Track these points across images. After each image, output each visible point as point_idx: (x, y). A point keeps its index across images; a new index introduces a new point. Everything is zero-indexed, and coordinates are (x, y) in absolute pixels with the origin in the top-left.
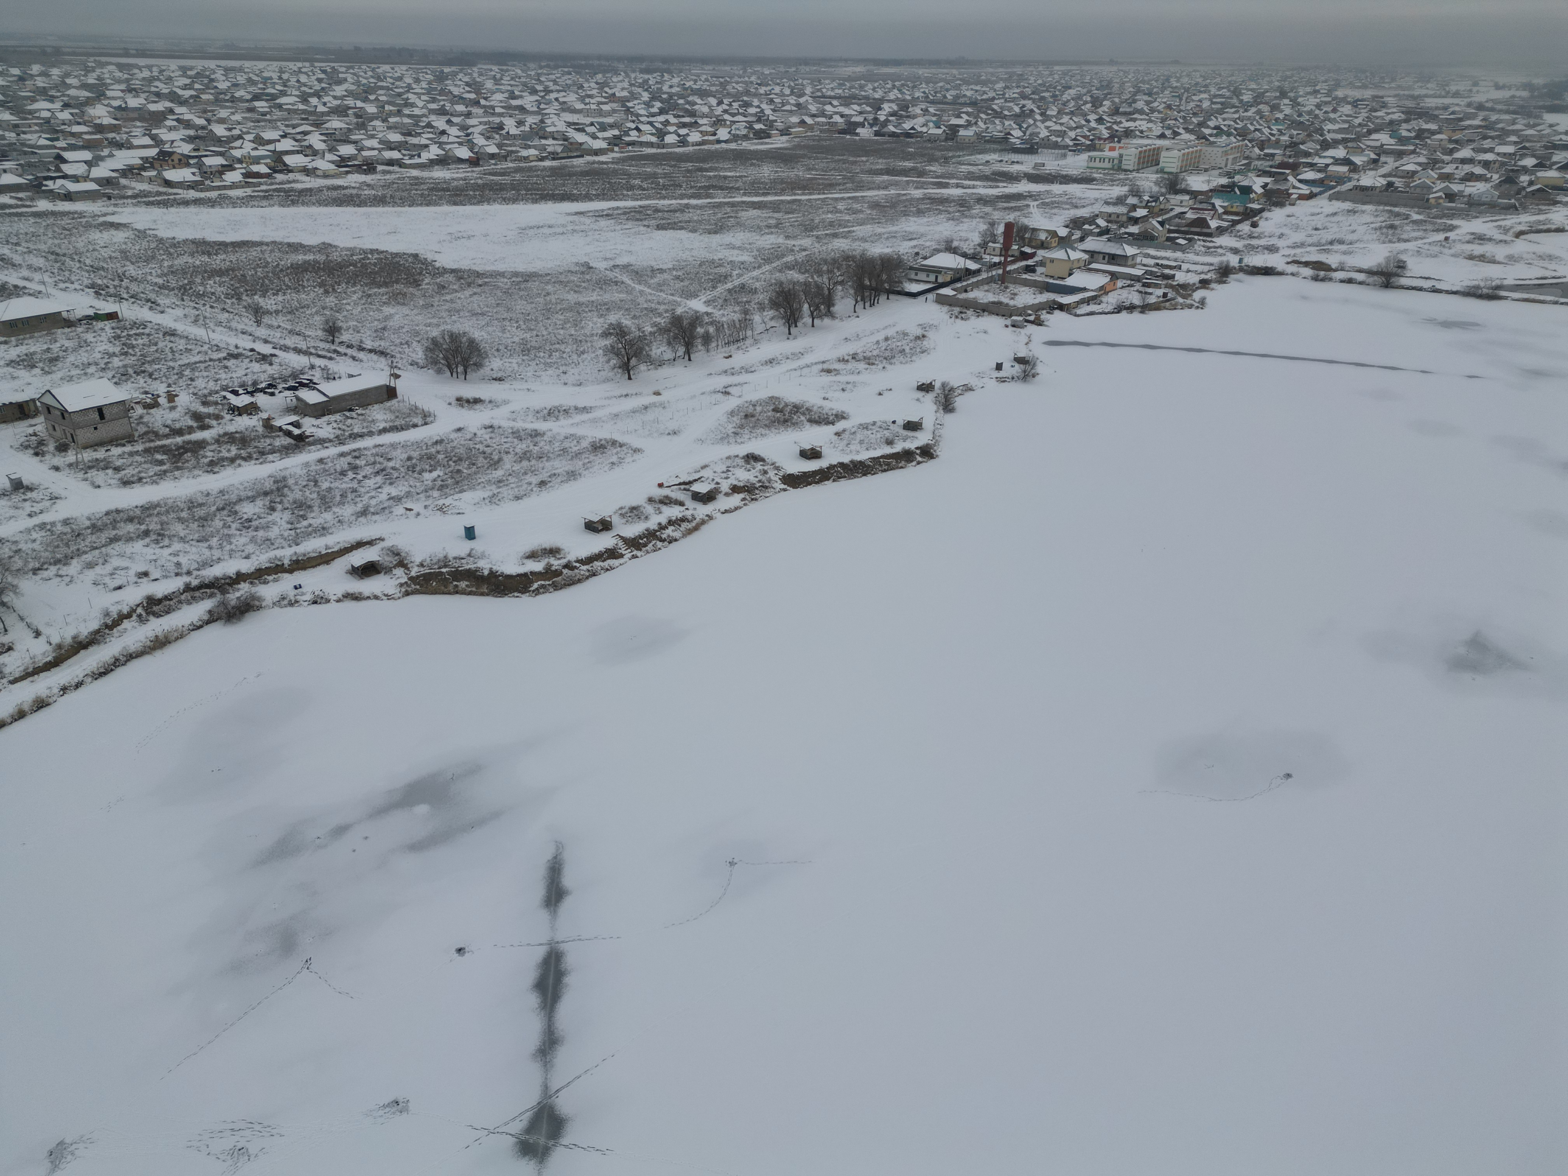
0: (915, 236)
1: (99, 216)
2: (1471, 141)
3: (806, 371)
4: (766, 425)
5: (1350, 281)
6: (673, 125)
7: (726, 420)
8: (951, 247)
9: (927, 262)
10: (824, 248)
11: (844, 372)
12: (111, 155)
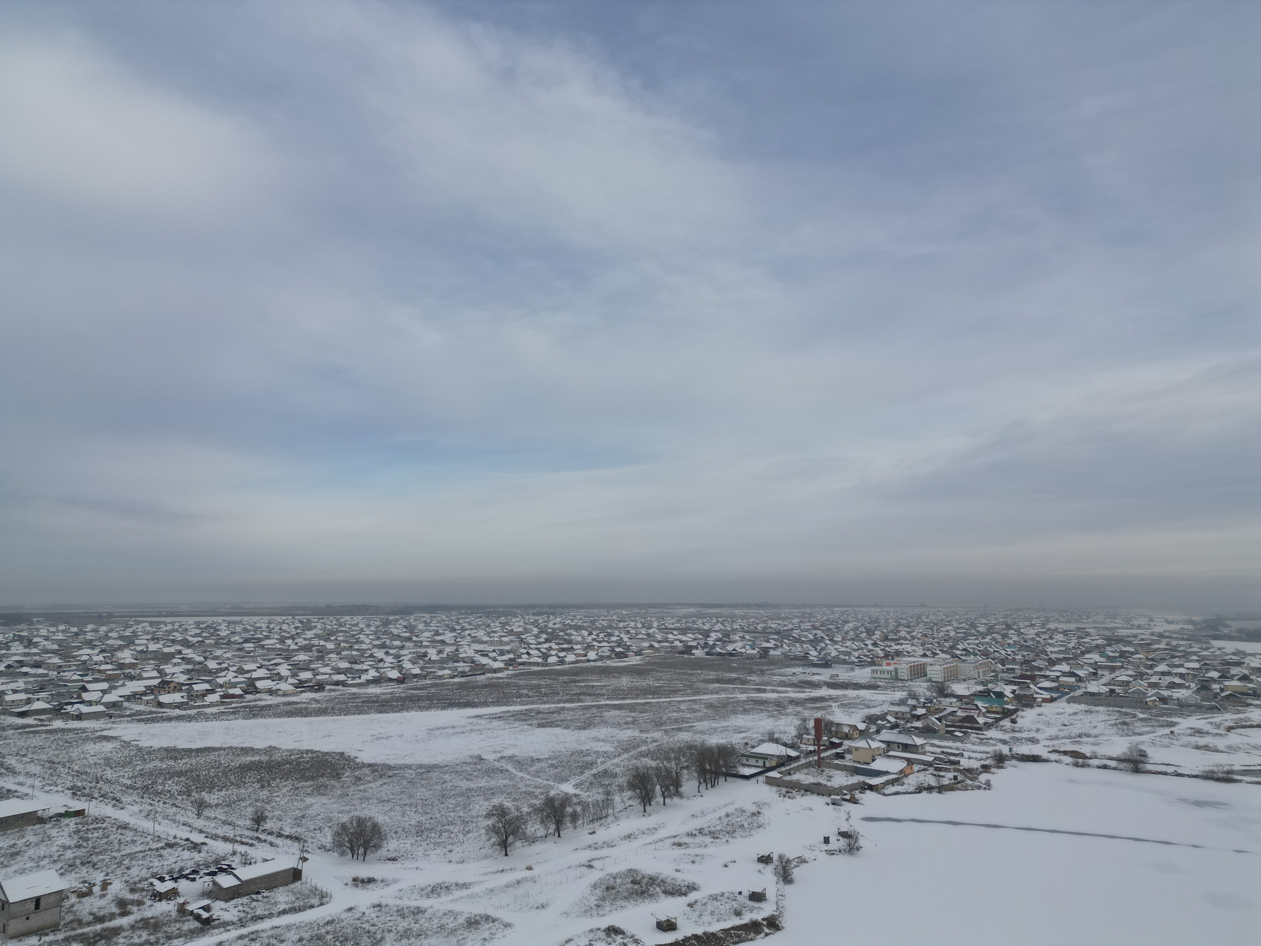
0: (743, 730)
1: (97, 731)
2: (1164, 659)
3: (659, 845)
4: (625, 897)
5: (1105, 767)
6: (555, 649)
7: (589, 893)
8: (773, 738)
9: (754, 750)
10: (671, 739)
11: (693, 845)
12: (123, 685)
